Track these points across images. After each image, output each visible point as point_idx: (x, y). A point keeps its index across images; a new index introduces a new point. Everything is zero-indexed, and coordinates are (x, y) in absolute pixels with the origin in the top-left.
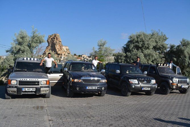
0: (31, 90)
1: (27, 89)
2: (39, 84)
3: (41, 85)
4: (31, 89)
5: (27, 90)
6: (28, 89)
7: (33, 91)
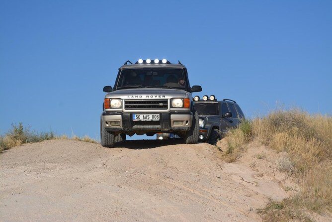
0: (151, 119)
1: (142, 116)
2: (166, 107)
3: (172, 109)
4: (151, 116)
5: (142, 118)
6: (145, 115)
7: (154, 120)
